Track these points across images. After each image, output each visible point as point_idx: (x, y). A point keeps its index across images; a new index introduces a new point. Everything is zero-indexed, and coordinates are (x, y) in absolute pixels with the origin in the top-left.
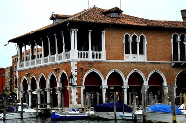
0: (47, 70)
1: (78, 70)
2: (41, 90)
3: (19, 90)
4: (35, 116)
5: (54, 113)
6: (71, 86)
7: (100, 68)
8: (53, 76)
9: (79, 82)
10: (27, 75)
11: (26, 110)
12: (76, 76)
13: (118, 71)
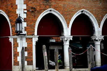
1: (28, 11)
7: (60, 7)
12: (25, 20)
13: (88, 13)
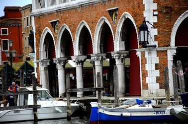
0: (94, 14)
1: (159, 12)
2: (82, 58)
3: (38, 59)
4: (65, 115)
5: (96, 108)
6: (143, 49)
8: (105, 25)
9: (163, 38)
10: (53, 24)
11: (42, 103)
12: (155, 25)
